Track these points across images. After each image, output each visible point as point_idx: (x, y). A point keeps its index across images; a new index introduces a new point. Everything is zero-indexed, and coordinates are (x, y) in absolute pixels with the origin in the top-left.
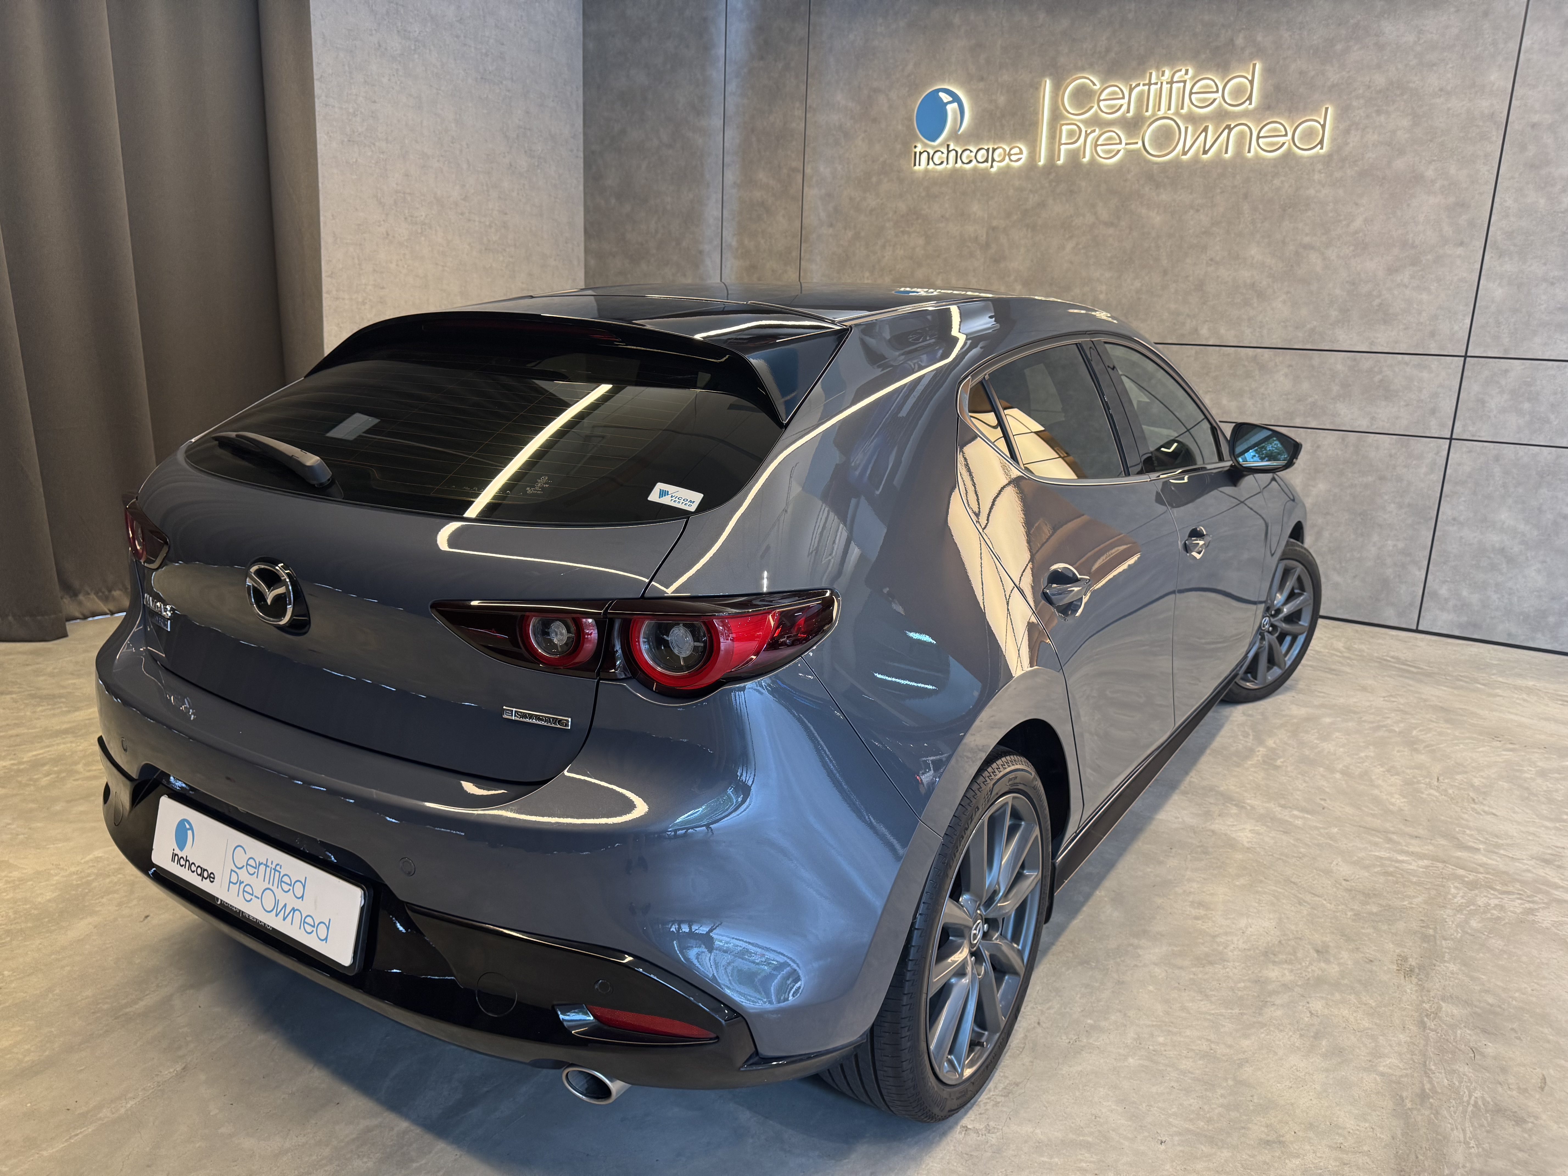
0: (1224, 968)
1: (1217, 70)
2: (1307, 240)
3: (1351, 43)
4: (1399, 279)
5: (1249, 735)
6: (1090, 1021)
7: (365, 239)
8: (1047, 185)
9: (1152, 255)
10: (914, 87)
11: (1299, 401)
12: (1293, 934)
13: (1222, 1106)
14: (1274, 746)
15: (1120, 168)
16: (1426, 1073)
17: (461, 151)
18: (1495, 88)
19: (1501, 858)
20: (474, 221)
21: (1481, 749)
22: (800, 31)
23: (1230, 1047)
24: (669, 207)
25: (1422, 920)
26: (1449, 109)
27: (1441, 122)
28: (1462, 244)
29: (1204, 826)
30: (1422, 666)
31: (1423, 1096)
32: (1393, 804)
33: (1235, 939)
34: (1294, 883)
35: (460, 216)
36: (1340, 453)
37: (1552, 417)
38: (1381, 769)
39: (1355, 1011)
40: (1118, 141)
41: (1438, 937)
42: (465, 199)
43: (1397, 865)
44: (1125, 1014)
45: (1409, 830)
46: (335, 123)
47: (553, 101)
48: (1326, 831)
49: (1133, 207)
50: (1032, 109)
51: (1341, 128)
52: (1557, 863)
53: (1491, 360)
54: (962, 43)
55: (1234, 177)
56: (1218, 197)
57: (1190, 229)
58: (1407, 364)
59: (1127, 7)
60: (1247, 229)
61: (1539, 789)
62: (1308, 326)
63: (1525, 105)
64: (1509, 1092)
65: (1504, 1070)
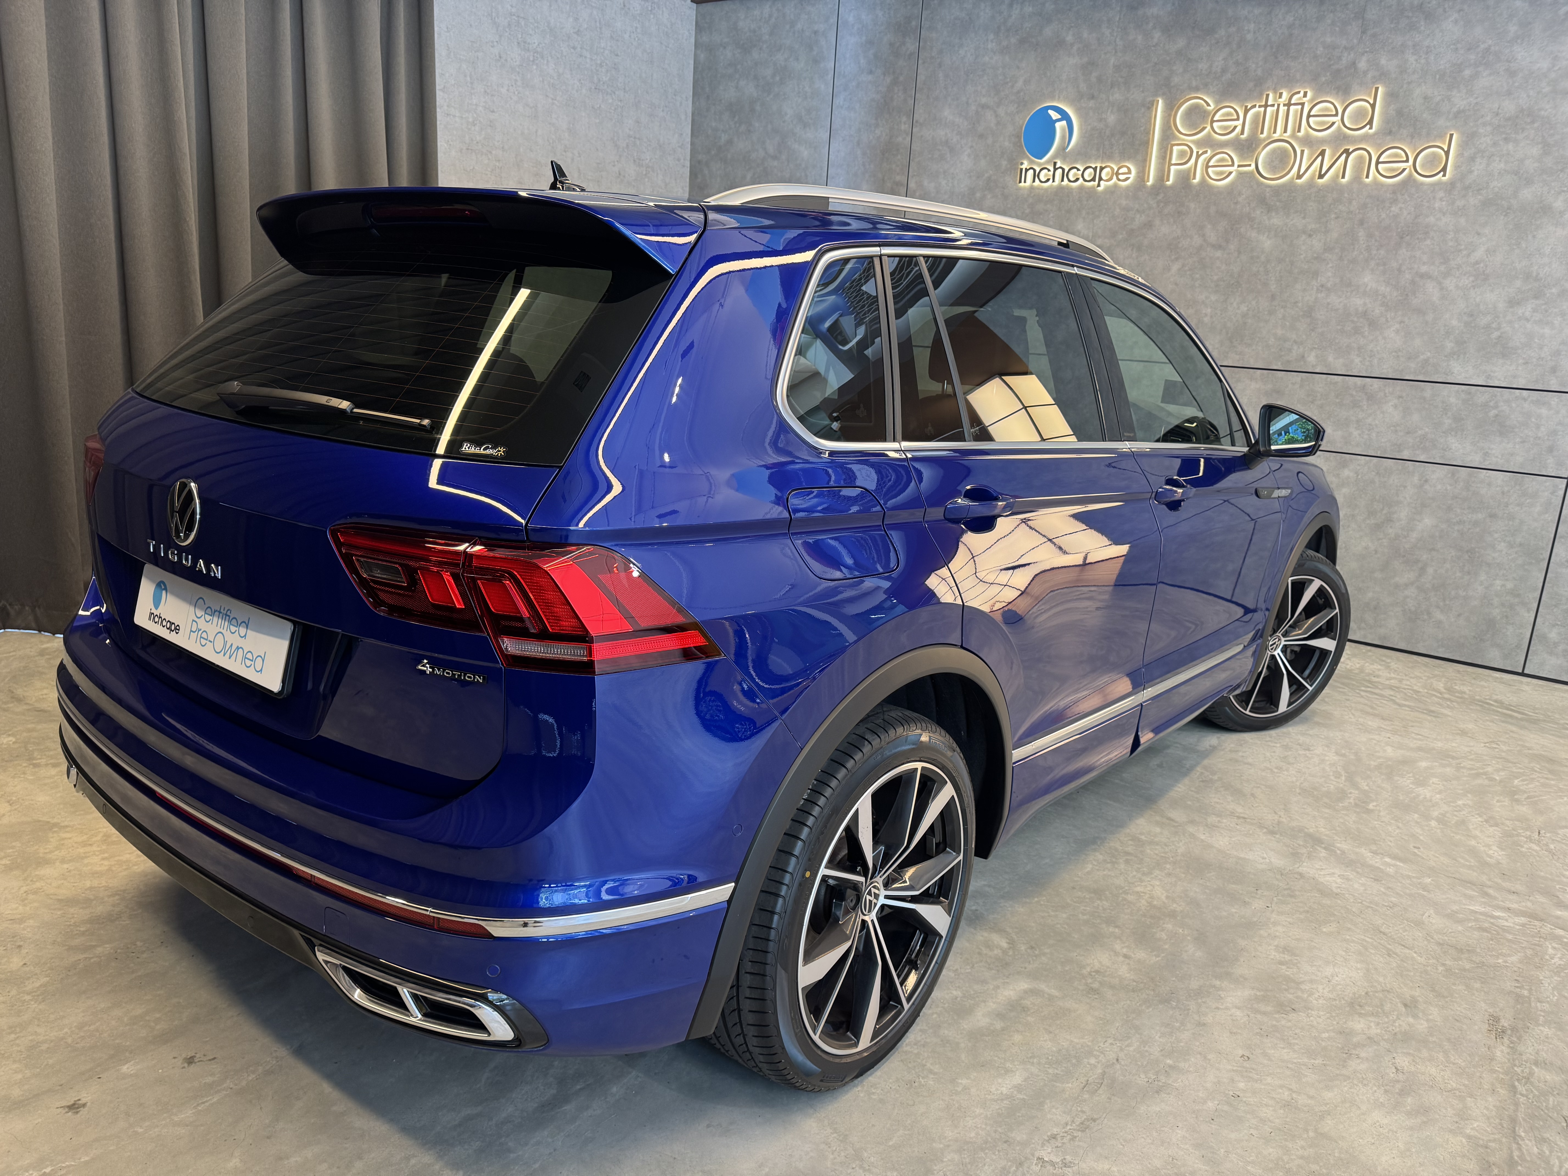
0: (1308, 1016)
1: (1337, 93)
2: (1424, 269)
3: (1480, 69)
4: (1520, 312)
5: (1342, 775)
6: (1169, 1061)
8: (1155, 205)
9: (1260, 280)
10: (1023, 103)
11: (1408, 433)
12: (1381, 986)
13: (1302, 1157)
14: (1367, 788)
15: (1231, 189)
16: (1514, 1138)
22: (911, 46)
23: (1312, 1097)
25: (1516, 980)
29: (1291, 868)
30: (1526, 712)
31: (1511, 1163)
32: (1491, 857)
33: (1320, 987)
34: (1384, 934)
36: (1449, 488)
38: (1480, 819)
39: (1443, 1070)
40: (1230, 163)
41: (1533, 999)
43: (1492, 921)
44: (1205, 1057)
45: (1506, 885)
46: (455, 132)
47: (663, 111)
48: (1419, 881)
49: (1242, 229)
50: (1142, 129)
51: (1466, 154)
54: (1074, 61)
55: (1350, 202)
56: (1333, 223)
57: (1301, 254)
58: (1525, 400)
59: (1246, 28)
60: (1362, 256)
62: (1422, 357)
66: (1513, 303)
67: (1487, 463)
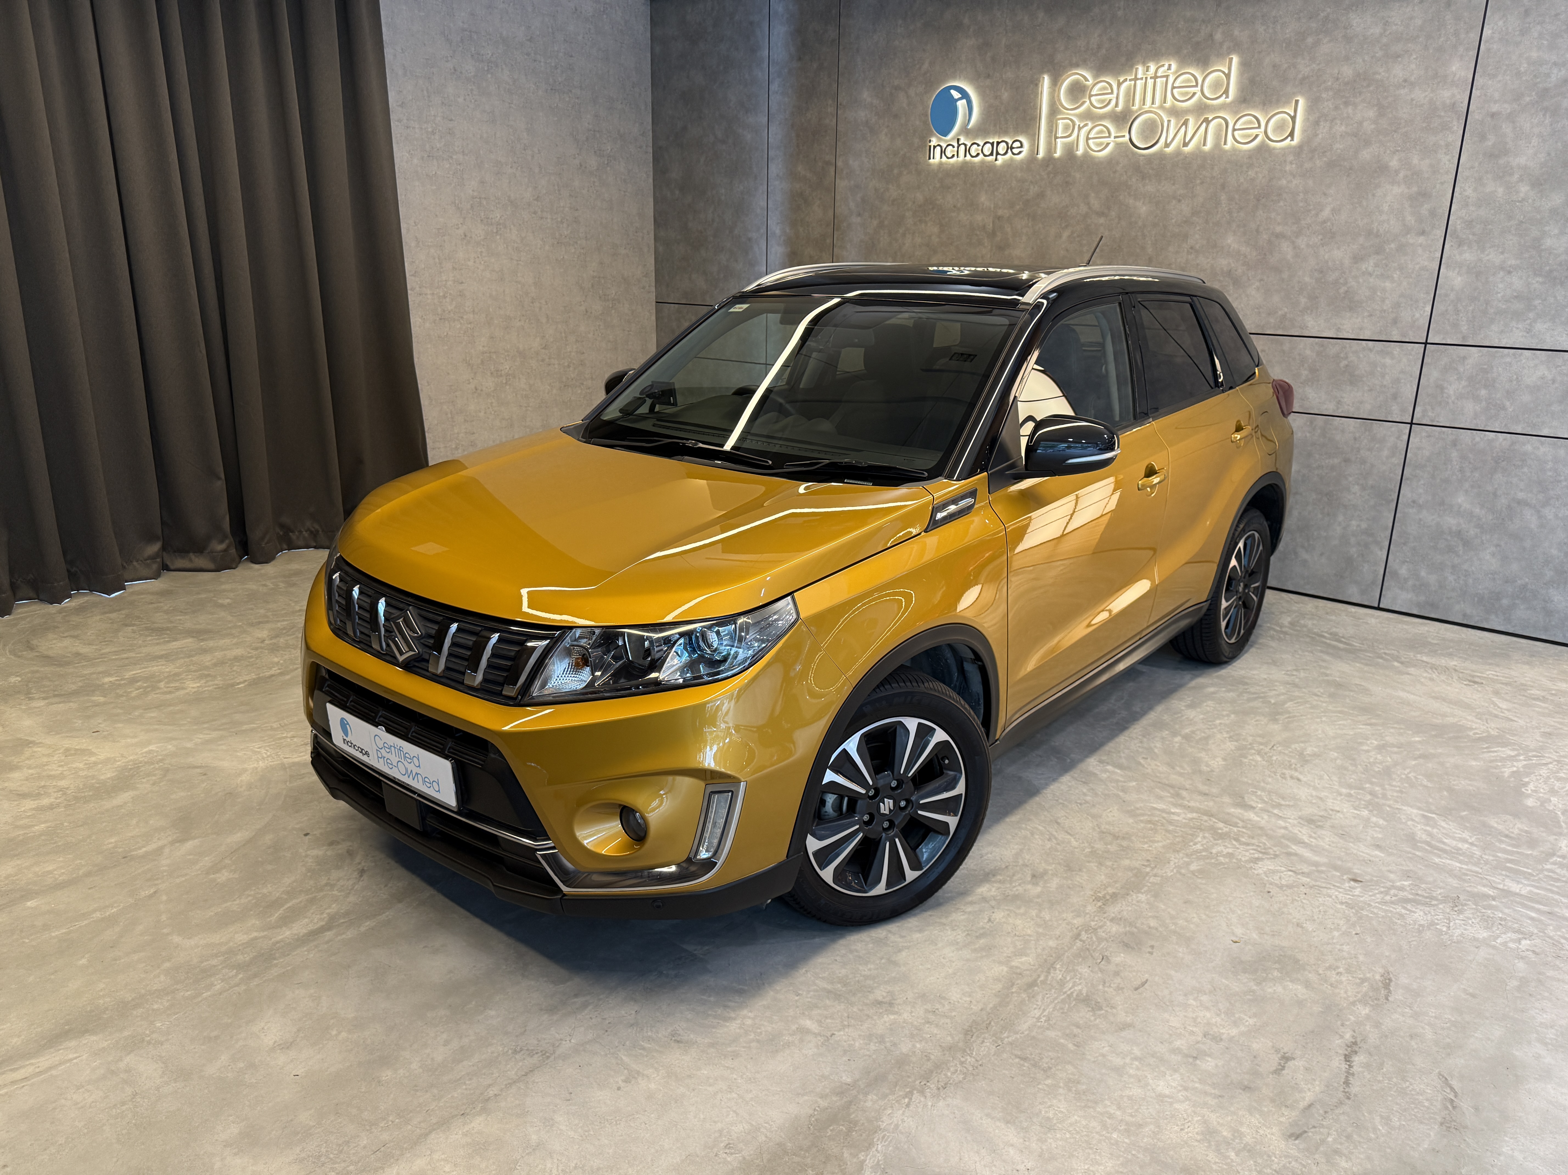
1: (1198, 65)
2: (1279, 229)
3: (1320, 37)
4: (1364, 267)
7: (444, 241)
8: (1045, 177)
9: (1138, 244)
10: (930, 84)
15: (1110, 159)
17: (533, 157)
18: (1456, 79)
19: (1269, 816)
20: (546, 218)
21: (1340, 722)
22: (832, 32)
24: (723, 198)
25: (1148, 861)
26: (1412, 100)
27: (1405, 113)
28: (1423, 233)
30: (1354, 644)
31: (1032, 985)
32: (1208, 765)
35: (533, 215)
36: (1308, 435)
37: (1508, 404)
38: (1225, 735)
39: (1028, 922)
41: (1151, 874)
42: (537, 199)
43: (1166, 815)
45: (1204, 788)
46: (412, 142)
47: (622, 103)
48: (1124, 784)
49: (1121, 197)
50: (1032, 104)
51: (1311, 119)
52: (1319, 823)
53: (1450, 347)
54: (971, 42)
55: (1213, 169)
56: (1198, 188)
57: (1172, 219)
58: (1371, 350)
59: (1117, 5)
60: (1224, 219)
61: (1365, 760)
62: (1280, 312)
63: (1485, 95)
64: (1106, 989)
65: (1117, 974)
67: (1340, 410)
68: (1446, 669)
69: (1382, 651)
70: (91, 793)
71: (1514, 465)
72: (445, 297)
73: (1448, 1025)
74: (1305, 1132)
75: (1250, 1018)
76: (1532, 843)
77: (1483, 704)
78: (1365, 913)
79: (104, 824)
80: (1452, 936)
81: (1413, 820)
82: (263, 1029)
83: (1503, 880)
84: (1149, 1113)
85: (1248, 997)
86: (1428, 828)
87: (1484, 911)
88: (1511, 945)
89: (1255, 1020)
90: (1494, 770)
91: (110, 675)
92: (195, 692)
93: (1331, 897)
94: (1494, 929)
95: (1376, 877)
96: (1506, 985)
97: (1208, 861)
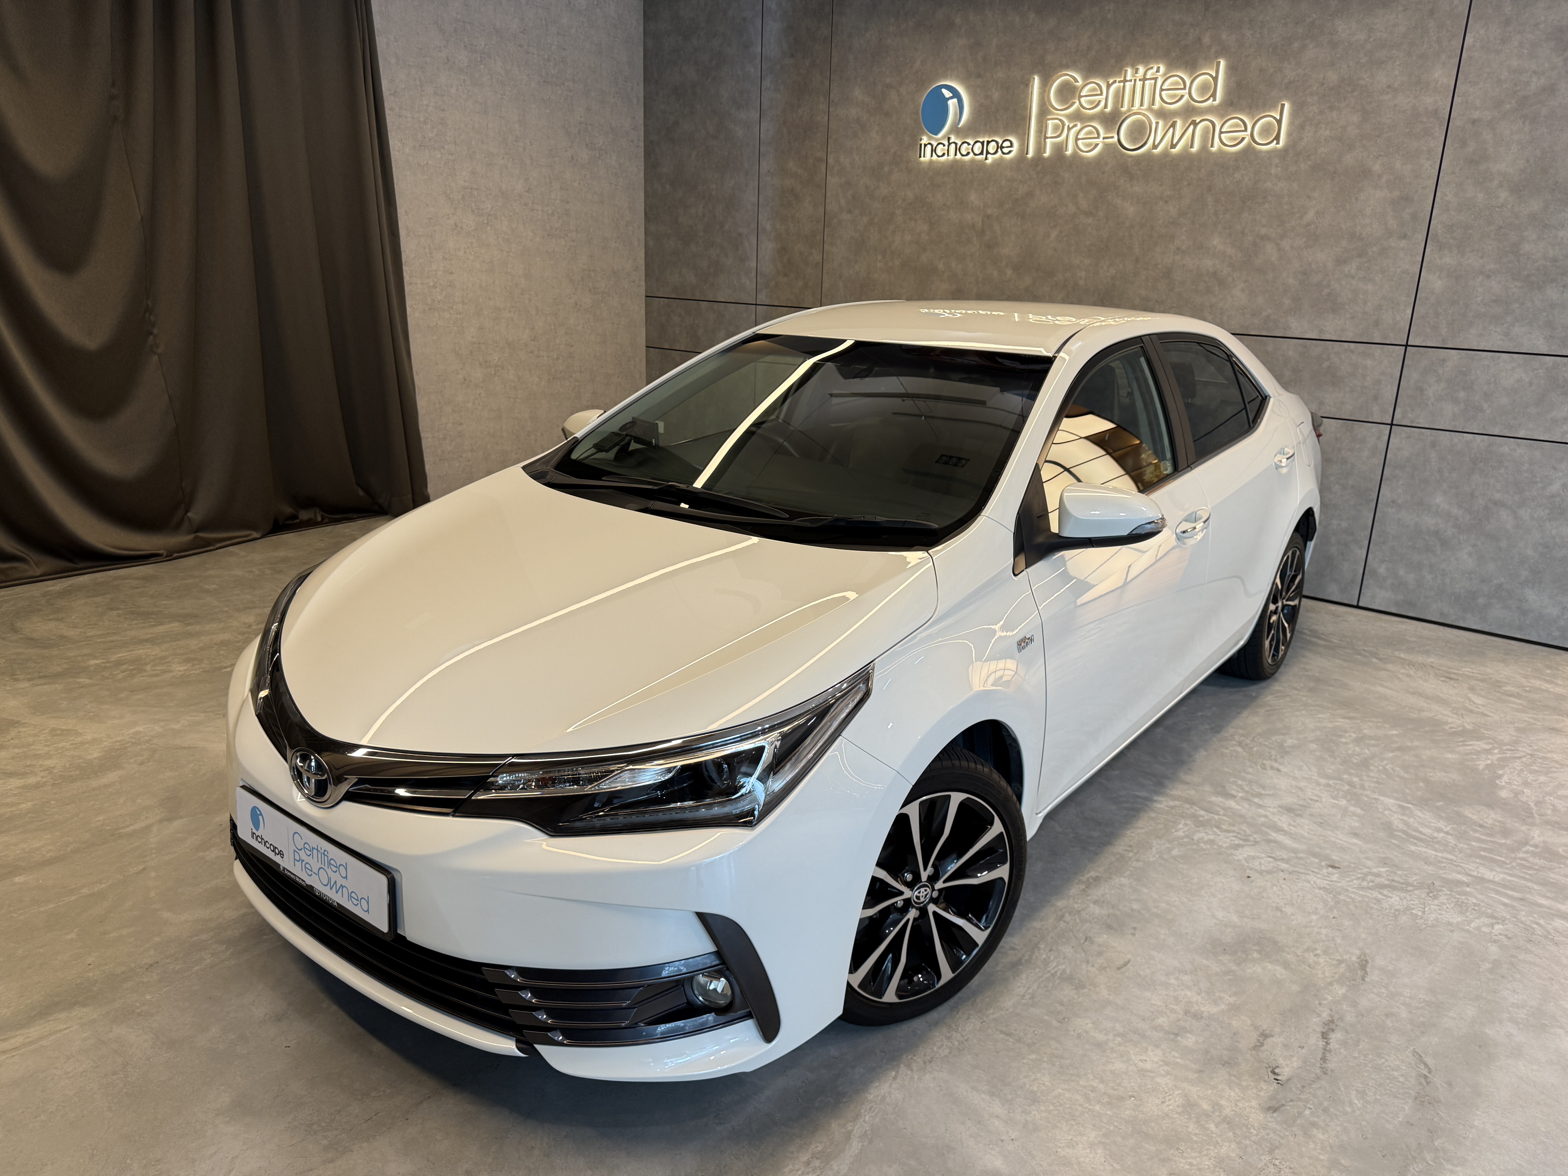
1: (1186, 68)
2: (1263, 231)
3: (1307, 42)
4: (1346, 270)
8: (1035, 176)
9: (1125, 244)
10: (922, 83)
15: (1099, 159)
17: (524, 149)
18: (1439, 86)
19: (1249, 804)
20: (537, 210)
22: (825, 30)
24: (714, 193)
25: (1131, 846)
26: (1395, 105)
27: (1388, 118)
28: (1405, 236)
35: (524, 207)
37: (1486, 406)
42: (529, 191)
47: (614, 97)
49: (1109, 198)
50: (1022, 104)
51: (1296, 123)
52: (1299, 812)
53: (1430, 349)
54: (962, 42)
55: (1199, 170)
56: (1185, 189)
57: (1159, 220)
58: (1352, 352)
59: (1107, 8)
60: (1210, 221)
61: (1344, 752)
62: (1264, 313)
63: (1467, 102)
64: (1090, 968)
65: (1100, 954)
66: (1340, 262)
68: (1423, 666)
69: (1361, 648)
70: (77, 773)
71: (1491, 466)
72: (435, 287)
73: (1423, 1004)
74: (1283, 1105)
75: (1230, 997)
76: (1506, 833)
77: (1459, 699)
78: (1342, 897)
79: (93, 802)
80: (1427, 920)
81: (1389, 809)
82: (254, 1001)
83: (1477, 868)
84: (1131, 1086)
85: (1229, 977)
86: (1404, 818)
87: (1458, 896)
88: (1484, 929)
89: (1235, 999)
90: (1470, 763)
91: (96, 658)
92: (182, 675)
93: (1309, 882)
94: (1468, 914)
95: (1354, 863)
96: (1479, 967)
97: (1189, 847)
